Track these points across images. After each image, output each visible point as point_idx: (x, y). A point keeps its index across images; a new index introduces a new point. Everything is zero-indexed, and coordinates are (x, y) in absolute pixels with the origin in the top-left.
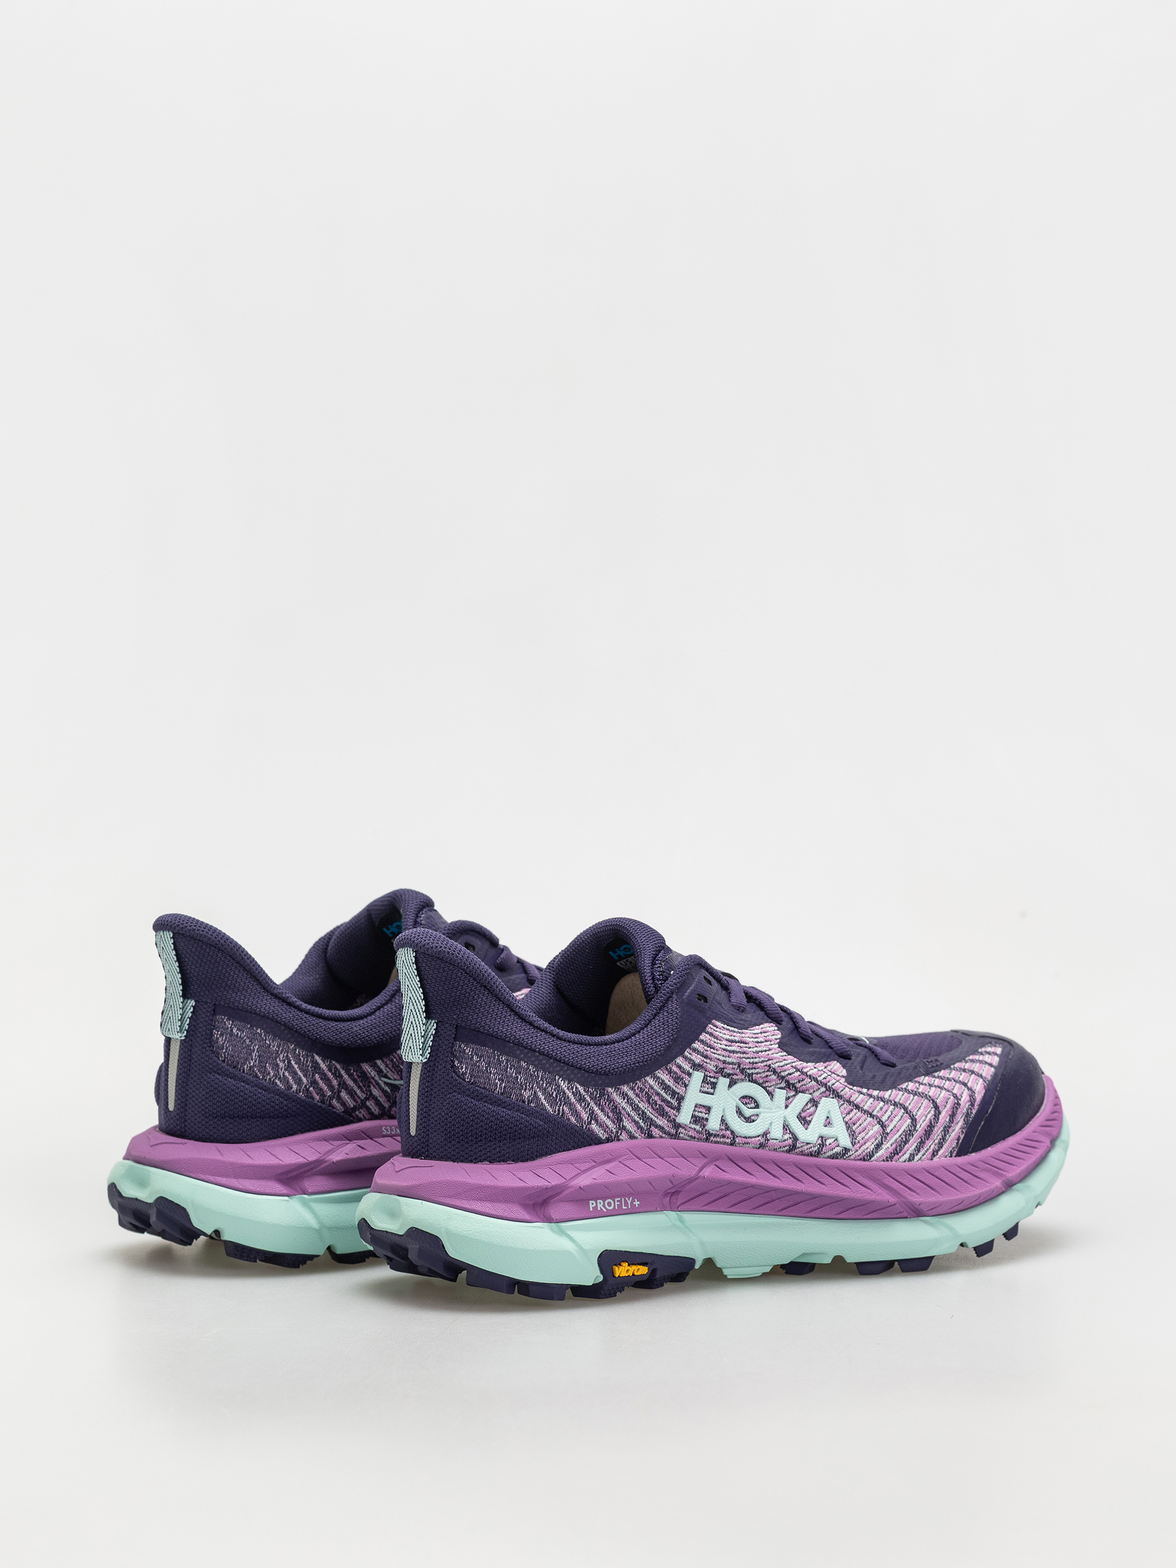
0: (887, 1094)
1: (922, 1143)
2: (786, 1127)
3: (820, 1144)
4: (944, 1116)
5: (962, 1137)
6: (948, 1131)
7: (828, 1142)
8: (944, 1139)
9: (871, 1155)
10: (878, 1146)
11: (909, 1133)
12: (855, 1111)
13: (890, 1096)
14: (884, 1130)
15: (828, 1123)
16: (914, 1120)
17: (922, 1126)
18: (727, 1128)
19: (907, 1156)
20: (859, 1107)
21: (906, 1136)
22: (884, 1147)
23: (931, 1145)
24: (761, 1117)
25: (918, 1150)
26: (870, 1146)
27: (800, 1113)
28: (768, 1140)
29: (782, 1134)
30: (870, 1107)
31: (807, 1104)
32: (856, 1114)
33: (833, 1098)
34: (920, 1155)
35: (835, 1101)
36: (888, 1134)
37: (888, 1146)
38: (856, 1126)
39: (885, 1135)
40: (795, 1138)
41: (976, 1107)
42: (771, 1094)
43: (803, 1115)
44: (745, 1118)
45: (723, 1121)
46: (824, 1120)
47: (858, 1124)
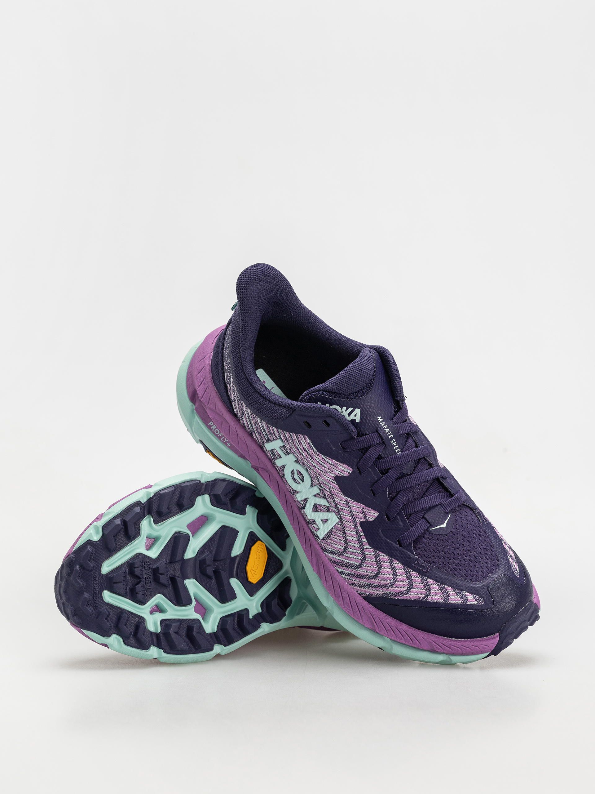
0: (367, 546)
1: (353, 576)
2: (306, 500)
3: (310, 522)
4: (375, 582)
5: (374, 596)
6: (369, 587)
7: (314, 525)
8: (364, 586)
9: (326, 551)
10: (332, 553)
11: (352, 566)
12: (341, 533)
13: (366, 548)
14: (343, 552)
15: (325, 521)
16: (360, 566)
17: (360, 571)
18: (283, 470)
19: (340, 570)
20: (345, 534)
21: (349, 565)
22: (335, 556)
23: (355, 581)
24: (299, 485)
25: (348, 575)
26: (330, 549)
27: (318, 504)
28: (294, 494)
29: (301, 499)
30: (350, 540)
31: (325, 506)
32: (340, 534)
33: (338, 518)
34: (346, 577)
35: (338, 520)
36: (343, 555)
37: (337, 558)
38: (333, 536)
39: (341, 554)
40: (304, 507)
41: (396, 598)
42: (312, 485)
43: (318, 506)
44: (294, 477)
45: (284, 466)
46: (324, 519)
47: (335, 537)
